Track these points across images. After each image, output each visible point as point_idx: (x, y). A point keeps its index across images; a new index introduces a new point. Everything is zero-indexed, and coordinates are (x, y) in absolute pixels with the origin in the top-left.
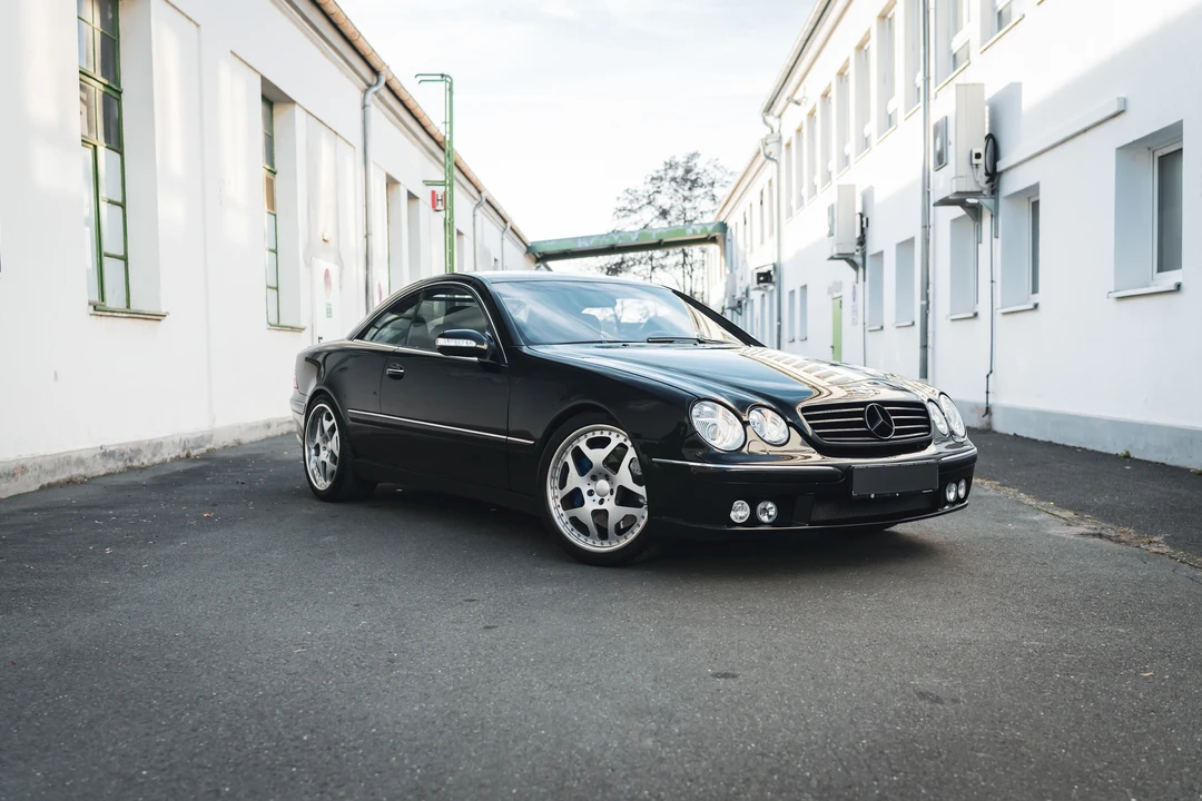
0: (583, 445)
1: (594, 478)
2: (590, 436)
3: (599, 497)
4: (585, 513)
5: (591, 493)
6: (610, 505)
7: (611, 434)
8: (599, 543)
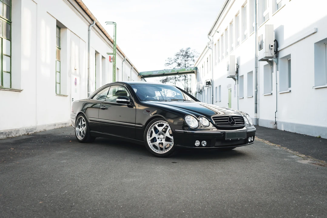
0: (156, 126)
1: (159, 134)
2: (158, 124)
3: (161, 139)
4: (157, 143)
5: (158, 138)
6: (164, 141)
7: (164, 123)
8: (161, 151)
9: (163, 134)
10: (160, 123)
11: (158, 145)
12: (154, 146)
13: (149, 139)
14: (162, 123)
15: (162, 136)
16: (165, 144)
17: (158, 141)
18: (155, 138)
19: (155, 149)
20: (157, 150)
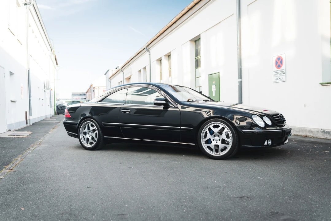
0: (211, 127)
1: (215, 136)
2: (213, 125)
3: (216, 141)
4: (212, 145)
5: (213, 140)
6: (219, 143)
7: (220, 125)
8: (216, 153)
9: (218, 136)
10: (215, 124)
11: (213, 147)
12: (209, 147)
13: (203, 140)
14: (218, 124)
15: (217, 138)
16: (221, 146)
17: (214, 143)
18: (210, 139)
19: (209, 150)
20: (211, 152)
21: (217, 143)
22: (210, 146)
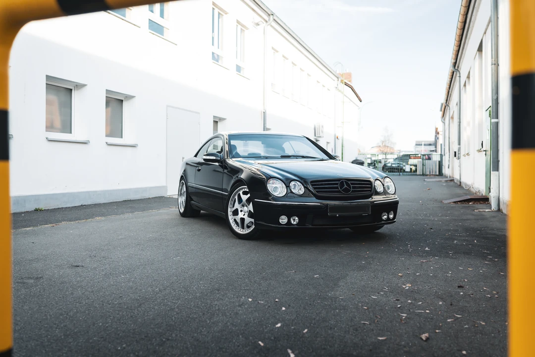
0: (241, 192)
1: (243, 206)
2: (243, 190)
3: (244, 213)
4: (238, 218)
5: (241, 211)
6: (246, 217)
8: (242, 230)
9: (246, 206)
10: (245, 190)
11: (239, 221)
12: (235, 220)
13: (230, 211)
15: (245, 209)
16: (248, 220)
17: (241, 215)
18: (237, 210)
19: (236, 225)
20: (237, 227)
21: (244, 215)
22: (237, 219)
